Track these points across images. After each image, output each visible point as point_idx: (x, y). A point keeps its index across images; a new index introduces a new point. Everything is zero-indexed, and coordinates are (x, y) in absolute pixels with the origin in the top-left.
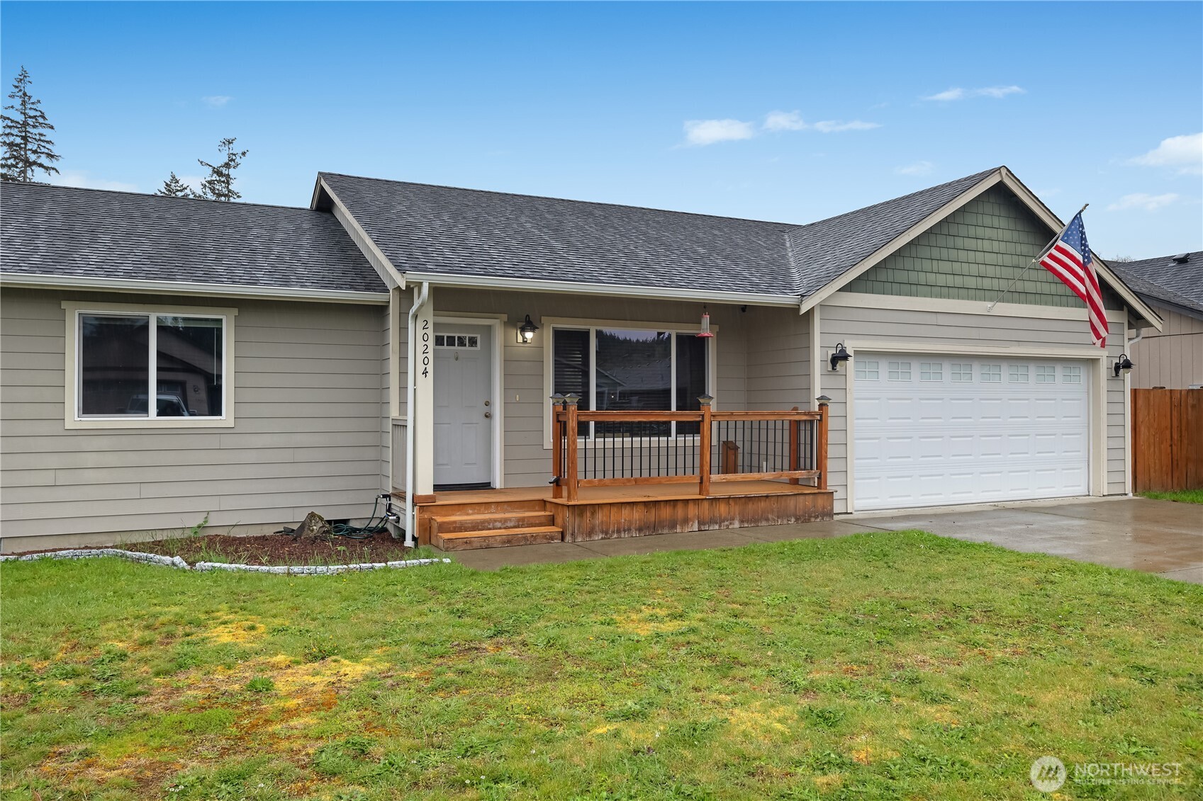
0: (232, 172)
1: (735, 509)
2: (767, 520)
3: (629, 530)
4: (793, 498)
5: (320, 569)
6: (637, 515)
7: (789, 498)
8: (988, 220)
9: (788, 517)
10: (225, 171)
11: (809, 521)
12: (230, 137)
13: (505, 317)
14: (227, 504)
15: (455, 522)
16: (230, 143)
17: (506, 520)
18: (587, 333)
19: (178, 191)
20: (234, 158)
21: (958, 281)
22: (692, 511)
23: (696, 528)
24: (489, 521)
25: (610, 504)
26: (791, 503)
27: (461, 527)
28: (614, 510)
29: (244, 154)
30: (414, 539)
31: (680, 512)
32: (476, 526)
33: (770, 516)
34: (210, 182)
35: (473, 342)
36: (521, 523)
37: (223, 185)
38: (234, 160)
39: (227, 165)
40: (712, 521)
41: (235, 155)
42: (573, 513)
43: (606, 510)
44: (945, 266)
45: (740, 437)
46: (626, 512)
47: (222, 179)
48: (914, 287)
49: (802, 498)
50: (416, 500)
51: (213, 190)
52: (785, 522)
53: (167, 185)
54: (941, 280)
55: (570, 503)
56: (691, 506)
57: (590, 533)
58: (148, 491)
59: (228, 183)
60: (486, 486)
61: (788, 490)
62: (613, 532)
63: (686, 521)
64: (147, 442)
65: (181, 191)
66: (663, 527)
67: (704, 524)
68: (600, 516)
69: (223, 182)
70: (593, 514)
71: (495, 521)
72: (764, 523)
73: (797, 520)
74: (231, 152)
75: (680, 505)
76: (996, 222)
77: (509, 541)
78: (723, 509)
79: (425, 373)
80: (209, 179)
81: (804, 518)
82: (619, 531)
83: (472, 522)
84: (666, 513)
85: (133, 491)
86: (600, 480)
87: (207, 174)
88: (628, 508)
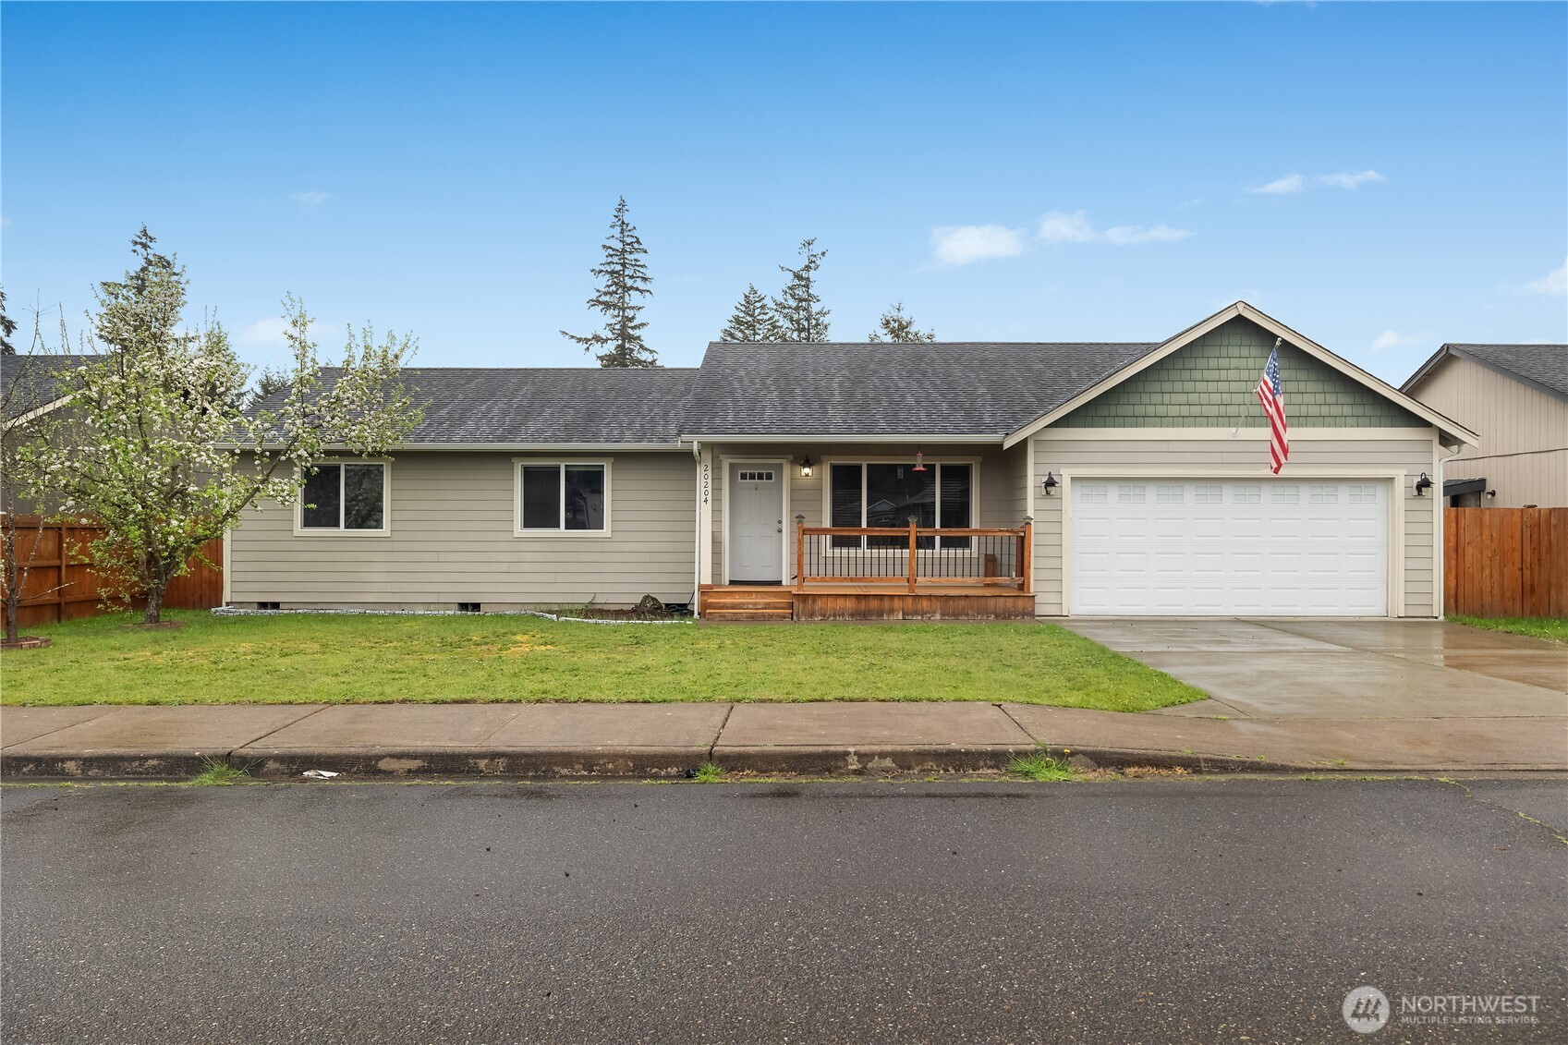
0: (812, 275)
1: (937, 605)
2: (968, 615)
3: (843, 615)
4: (993, 599)
5: (612, 622)
6: (850, 604)
7: (989, 599)
8: (1234, 351)
9: (988, 614)
10: (805, 275)
11: (1009, 618)
12: (810, 238)
13: (791, 457)
14: (607, 588)
15: (719, 603)
16: (809, 244)
17: (756, 604)
18: (860, 467)
19: (756, 302)
20: (814, 259)
21: (1195, 410)
22: (897, 604)
23: (900, 617)
24: (744, 604)
25: (828, 595)
26: (992, 603)
27: (724, 607)
28: (830, 600)
29: (823, 254)
30: (699, 614)
31: (887, 604)
32: (734, 607)
33: (970, 612)
34: (791, 288)
35: (769, 477)
36: (767, 606)
37: (804, 289)
38: (814, 262)
39: (808, 268)
40: (916, 613)
41: (815, 256)
42: (798, 600)
43: (824, 599)
44: (1182, 398)
45: (1005, 551)
46: (840, 602)
47: (803, 284)
48: (1140, 420)
49: (1002, 599)
50: (700, 587)
51: (793, 296)
52: (985, 618)
53: (746, 296)
54: (1174, 411)
55: (799, 593)
56: (896, 600)
57: (812, 615)
58: (560, 578)
59: (807, 286)
60: (779, 583)
61: (988, 592)
62: (830, 615)
63: (891, 611)
64: (559, 546)
65: (759, 301)
66: (872, 615)
67: (908, 615)
68: (819, 604)
69: (804, 286)
70: (814, 601)
71: (748, 603)
72: (964, 617)
73: (997, 617)
74: (811, 253)
75: (886, 599)
76: (1245, 351)
77: (752, 617)
78: (925, 604)
79: (706, 501)
80: (790, 285)
81: (1004, 616)
82: (834, 615)
83: (732, 603)
84: (874, 604)
85: (551, 578)
86: (822, 578)
87: (789, 279)
88: (842, 599)
